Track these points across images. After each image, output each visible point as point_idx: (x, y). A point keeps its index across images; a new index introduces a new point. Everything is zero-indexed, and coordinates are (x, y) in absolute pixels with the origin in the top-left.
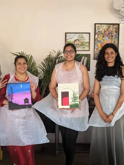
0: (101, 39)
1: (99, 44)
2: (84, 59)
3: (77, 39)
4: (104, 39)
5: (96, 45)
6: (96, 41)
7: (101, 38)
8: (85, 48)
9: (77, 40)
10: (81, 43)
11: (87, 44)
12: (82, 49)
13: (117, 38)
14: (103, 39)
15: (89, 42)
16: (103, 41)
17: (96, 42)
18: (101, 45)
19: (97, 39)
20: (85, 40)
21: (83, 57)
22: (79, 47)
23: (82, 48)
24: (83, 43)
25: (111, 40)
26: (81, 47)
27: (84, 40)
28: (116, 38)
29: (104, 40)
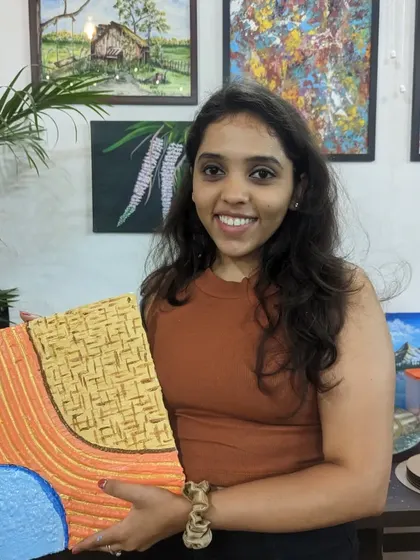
0: (268, 25)
1: (253, 58)
2: (163, 153)
3: (114, 25)
4: (287, 22)
5: (233, 63)
6: (235, 36)
7: (263, 18)
8: (164, 82)
9: (113, 31)
10: (136, 53)
11: (181, 59)
12: (146, 87)
13: (367, 20)
14: (280, 23)
15: (193, 46)
16: (278, 41)
17: (234, 47)
18: (264, 62)
19: (241, 26)
20: (163, 27)
21: (157, 144)
22: (128, 77)
23: (146, 82)
24: (152, 50)
25: (328, 32)
26: (139, 77)
27: (154, 32)
28: (358, 16)
29: (284, 32)
